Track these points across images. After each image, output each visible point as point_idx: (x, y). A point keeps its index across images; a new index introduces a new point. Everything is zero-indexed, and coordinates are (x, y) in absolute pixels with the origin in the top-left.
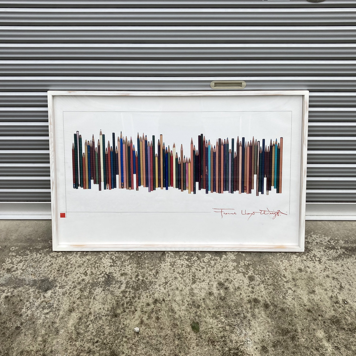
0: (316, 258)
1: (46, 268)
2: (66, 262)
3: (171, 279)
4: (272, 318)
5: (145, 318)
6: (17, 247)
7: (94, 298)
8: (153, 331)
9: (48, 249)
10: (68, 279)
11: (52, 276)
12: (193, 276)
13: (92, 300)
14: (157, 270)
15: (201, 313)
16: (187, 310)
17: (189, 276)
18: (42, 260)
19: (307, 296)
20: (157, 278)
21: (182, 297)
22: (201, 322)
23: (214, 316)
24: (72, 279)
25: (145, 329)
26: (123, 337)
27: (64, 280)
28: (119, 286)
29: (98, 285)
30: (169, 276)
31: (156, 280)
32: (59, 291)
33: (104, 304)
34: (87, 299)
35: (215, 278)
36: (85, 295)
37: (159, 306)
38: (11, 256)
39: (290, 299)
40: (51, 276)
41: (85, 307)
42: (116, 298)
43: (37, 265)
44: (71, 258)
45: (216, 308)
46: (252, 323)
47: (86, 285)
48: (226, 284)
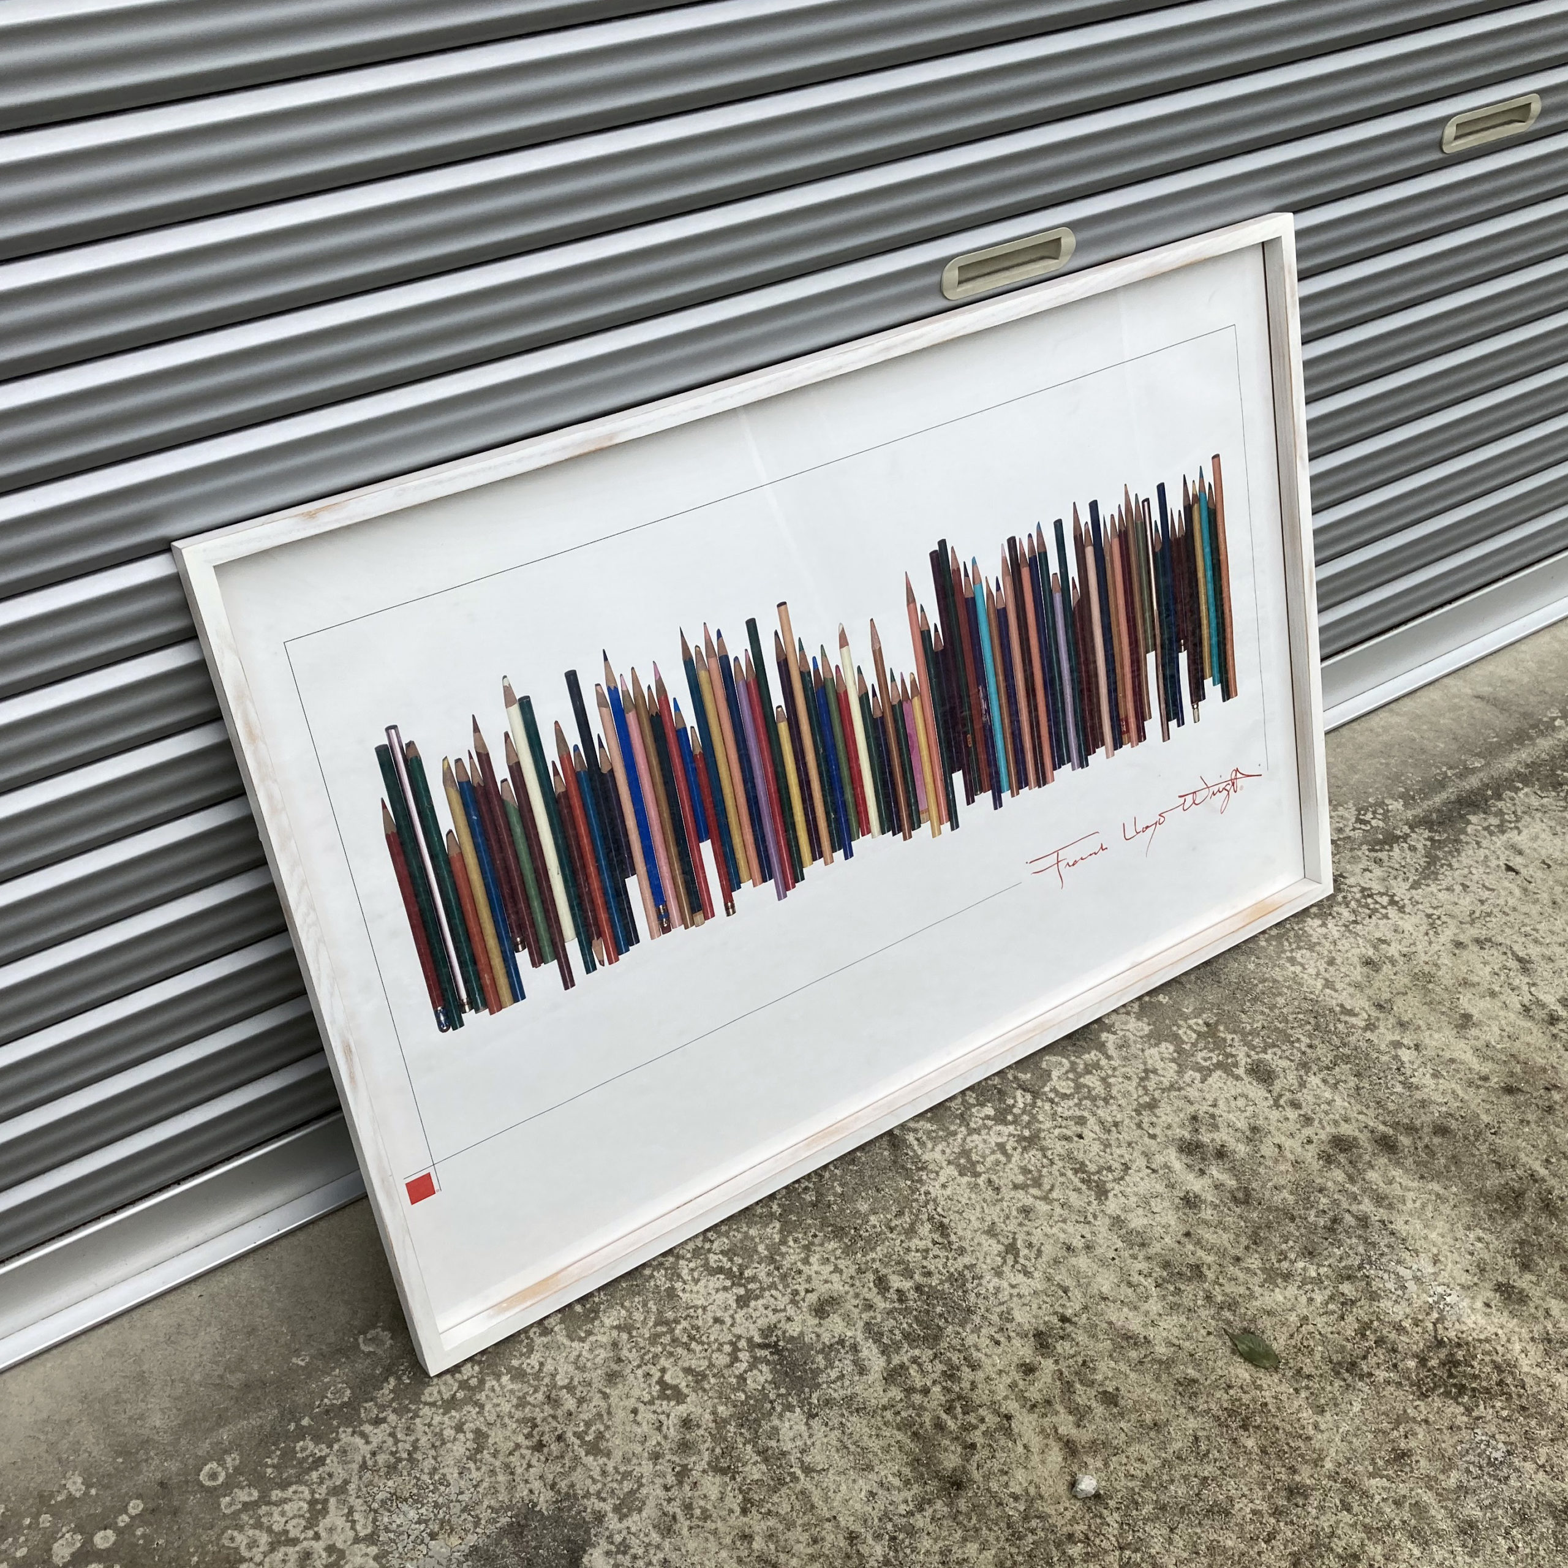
0: (1378, 899)
1: (471, 1465)
2: (536, 1391)
3: (1012, 1226)
4: (1437, 1176)
5: (1066, 1425)
6: (227, 1452)
7: (808, 1470)
8: (1136, 1454)
9: (392, 1381)
10: (617, 1455)
11: (537, 1485)
12: (1076, 1171)
13: (804, 1482)
14: (931, 1219)
15: (1228, 1290)
16: (1174, 1307)
17: (1062, 1179)
18: (415, 1448)
19: (1462, 1044)
20: (962, 1251)
21: (1112, 1268)
22: (1253, 1320)
23: (1274, 1276)
24: (638, 1449)
25: (1106, 1465)
26: (1058, 1545)
27: (604, 1473)
28: (855, 1362)
29: (768, 1406)
30: (996, 1220)
31: (967, 1260)
32: (633, 1530)
33: (869, 1468)
34: (784, 1490)
35: (1153, 1137)
36: (756, 1477)
37: (1072, 1352)
38: (240, 1511)
39: (1428, 1081)
40: (531, 1491)
41: (804, 1525)
42: (888, 1415)
43: (418, 1479)
44: (541, 1364)
45: (1255, 1243)
46: (1399, 1225)
47: (718, 1436)
48: (1205, 1138)
